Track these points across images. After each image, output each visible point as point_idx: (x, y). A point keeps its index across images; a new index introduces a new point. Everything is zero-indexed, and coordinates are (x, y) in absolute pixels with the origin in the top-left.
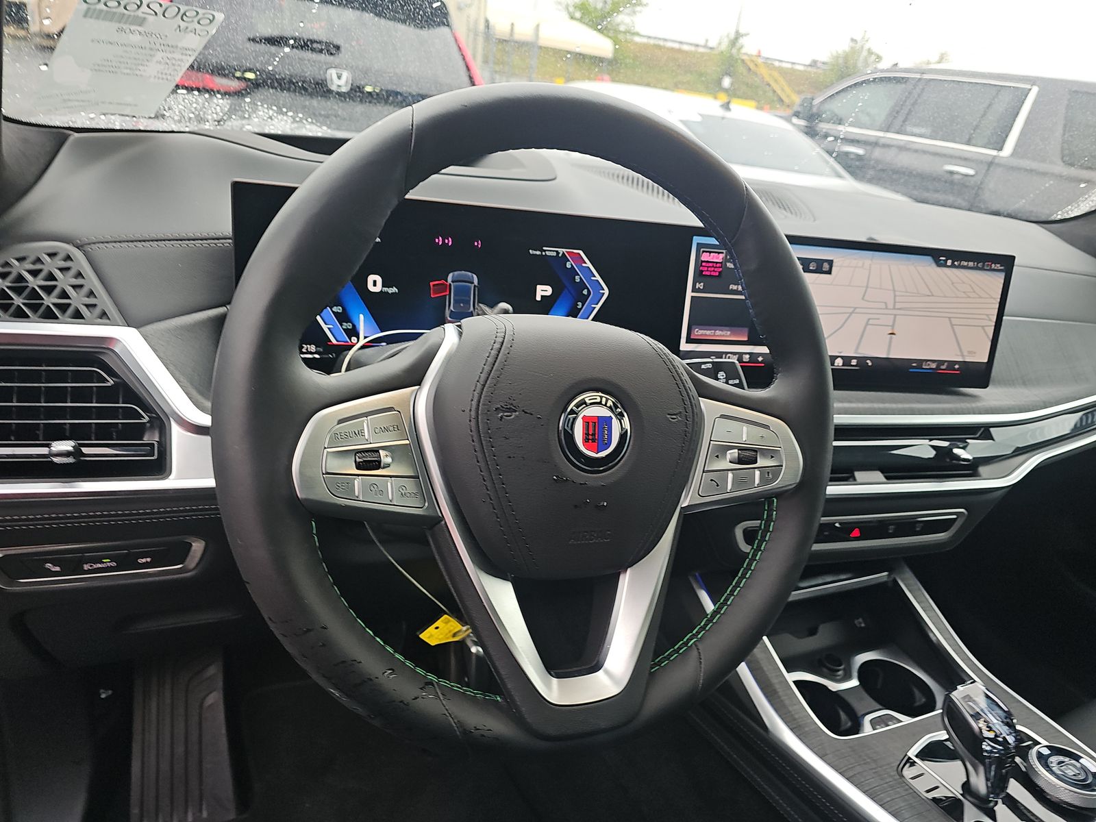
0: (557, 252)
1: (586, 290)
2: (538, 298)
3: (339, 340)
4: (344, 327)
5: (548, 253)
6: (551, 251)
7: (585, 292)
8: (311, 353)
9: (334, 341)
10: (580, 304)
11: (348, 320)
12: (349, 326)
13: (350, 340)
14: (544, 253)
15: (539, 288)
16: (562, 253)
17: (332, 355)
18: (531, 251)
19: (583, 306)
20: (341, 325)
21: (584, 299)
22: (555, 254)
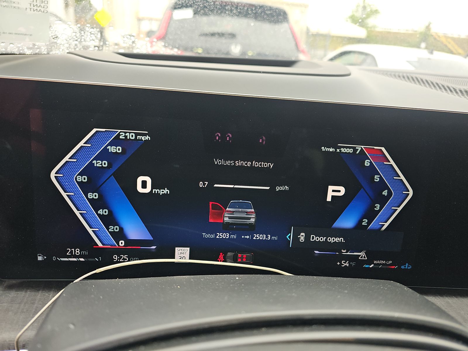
0: (354, 148)
1: (386, 191)
2: (329, 199)
3: (105, 243)
4: (110, 230)
5: (343, 150)
6: (347, 147)
7: (385, 193)
8: (75, 256)
9: (100, 245)
10: (378, 206)
11: (116, 223)
12: (116, 229)
13: (118, 244)
14: (338, 150)
15: (331, 188)
16: (360, 149)
17: (99, 259)
18: (323, 148)
19: (381, 208)
20: (108, 229)
21: (383, 201)
22: (351, 151)
